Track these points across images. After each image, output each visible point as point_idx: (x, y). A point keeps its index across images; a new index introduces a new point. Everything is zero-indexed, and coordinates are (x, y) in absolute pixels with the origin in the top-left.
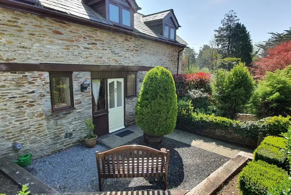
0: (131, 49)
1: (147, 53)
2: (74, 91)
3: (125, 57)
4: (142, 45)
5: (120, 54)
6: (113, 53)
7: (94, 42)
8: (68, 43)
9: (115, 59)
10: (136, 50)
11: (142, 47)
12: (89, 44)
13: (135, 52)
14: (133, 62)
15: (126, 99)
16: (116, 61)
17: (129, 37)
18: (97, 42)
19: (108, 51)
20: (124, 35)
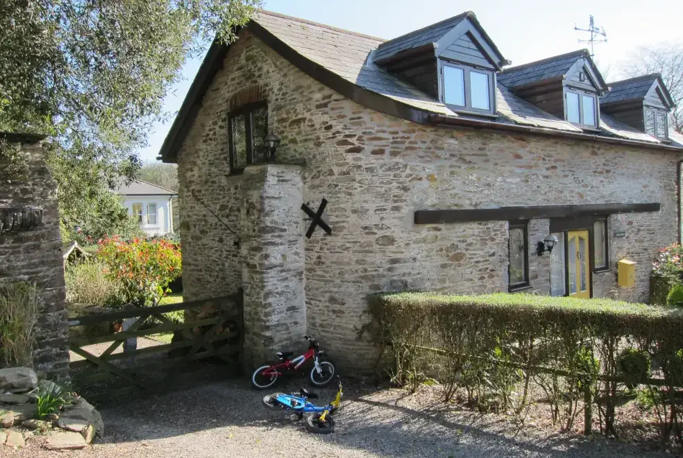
0: (599, 170)
1: (623, 174)
2: (529, 255)
3: (592, 187)
4: (615, 158)
5: (586, 182)
6: (576, 182)
7: (554, 164)
8: (526, 171)
9: (579, 193)
10: (608, 171)
11: (616, 164)
12: (547, 169)
13: (605, 174)
14: (603, 197)
15: (593, 275)
16: (581, 196)
17: (597, 146)
18: (558, 164)
19: (571, 177)
20: (590, 144)
